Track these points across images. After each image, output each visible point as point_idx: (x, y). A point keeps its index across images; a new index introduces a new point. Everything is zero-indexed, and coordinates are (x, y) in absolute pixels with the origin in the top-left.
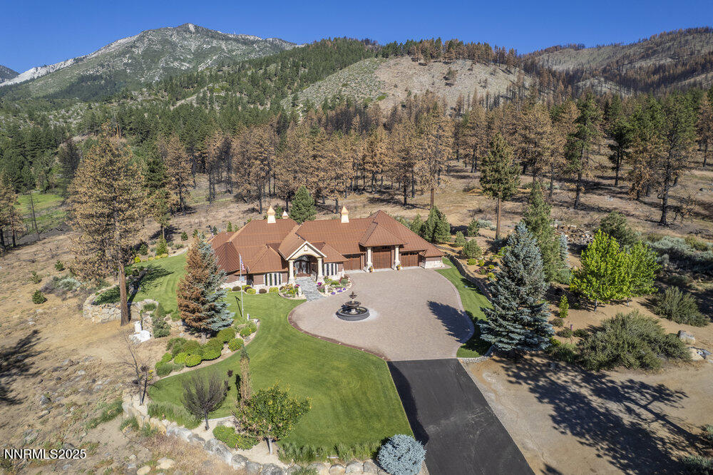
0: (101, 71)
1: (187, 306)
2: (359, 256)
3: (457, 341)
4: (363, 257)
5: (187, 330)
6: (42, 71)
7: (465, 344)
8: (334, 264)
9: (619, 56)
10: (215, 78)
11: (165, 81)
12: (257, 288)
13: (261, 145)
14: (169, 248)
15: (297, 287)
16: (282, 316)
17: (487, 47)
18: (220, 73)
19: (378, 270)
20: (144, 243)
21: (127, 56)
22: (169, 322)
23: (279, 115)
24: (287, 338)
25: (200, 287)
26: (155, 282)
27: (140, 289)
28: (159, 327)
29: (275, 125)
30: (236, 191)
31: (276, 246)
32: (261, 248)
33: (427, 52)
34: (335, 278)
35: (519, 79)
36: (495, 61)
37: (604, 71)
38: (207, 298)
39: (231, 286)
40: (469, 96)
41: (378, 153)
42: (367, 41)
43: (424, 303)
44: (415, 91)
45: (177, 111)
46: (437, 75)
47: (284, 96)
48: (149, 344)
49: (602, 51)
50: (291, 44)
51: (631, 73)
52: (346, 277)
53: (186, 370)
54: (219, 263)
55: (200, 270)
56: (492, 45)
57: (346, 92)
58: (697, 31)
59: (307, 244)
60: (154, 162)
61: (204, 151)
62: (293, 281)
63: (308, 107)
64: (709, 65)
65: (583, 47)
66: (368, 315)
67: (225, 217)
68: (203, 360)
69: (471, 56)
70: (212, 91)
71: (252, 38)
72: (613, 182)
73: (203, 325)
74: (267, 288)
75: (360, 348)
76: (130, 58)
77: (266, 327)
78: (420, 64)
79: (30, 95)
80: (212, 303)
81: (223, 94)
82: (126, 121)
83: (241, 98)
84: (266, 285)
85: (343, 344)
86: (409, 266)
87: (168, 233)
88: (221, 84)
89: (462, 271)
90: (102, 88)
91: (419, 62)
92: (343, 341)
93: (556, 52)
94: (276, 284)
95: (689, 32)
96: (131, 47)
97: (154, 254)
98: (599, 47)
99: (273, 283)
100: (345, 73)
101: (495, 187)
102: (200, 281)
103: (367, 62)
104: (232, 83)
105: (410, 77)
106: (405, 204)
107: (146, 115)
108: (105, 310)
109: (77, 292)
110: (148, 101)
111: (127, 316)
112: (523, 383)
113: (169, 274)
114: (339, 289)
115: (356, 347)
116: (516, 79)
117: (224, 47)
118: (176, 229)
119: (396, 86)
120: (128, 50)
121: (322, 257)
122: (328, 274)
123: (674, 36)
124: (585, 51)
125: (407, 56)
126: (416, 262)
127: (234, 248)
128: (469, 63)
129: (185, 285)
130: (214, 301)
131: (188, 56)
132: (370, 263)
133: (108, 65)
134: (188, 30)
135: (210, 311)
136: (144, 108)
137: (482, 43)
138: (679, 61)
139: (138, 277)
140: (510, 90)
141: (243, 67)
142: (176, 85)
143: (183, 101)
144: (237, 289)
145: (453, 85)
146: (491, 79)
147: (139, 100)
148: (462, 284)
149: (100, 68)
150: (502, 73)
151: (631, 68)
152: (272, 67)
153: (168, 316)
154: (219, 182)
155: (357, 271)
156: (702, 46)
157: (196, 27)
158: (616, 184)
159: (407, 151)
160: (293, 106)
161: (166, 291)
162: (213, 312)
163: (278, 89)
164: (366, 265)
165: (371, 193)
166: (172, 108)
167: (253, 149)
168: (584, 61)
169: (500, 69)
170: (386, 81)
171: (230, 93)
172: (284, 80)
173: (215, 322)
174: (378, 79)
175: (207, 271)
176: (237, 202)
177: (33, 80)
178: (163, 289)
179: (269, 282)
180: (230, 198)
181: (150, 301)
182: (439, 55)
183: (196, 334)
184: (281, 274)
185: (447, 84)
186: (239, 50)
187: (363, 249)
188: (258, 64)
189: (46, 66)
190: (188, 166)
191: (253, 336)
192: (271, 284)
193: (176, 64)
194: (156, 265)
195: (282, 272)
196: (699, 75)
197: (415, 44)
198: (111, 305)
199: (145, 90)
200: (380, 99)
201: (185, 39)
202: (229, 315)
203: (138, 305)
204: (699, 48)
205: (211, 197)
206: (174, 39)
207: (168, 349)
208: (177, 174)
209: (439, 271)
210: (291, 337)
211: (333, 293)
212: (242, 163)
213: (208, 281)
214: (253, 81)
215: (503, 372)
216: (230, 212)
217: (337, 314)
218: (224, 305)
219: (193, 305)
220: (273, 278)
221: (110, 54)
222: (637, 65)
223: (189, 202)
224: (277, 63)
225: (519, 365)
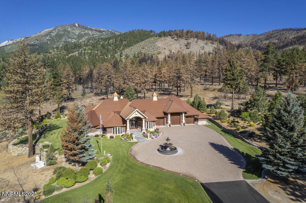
0: (37, 42)
1: (67, 146)
2: (163, 118)
3: (238, 167)
4: (165, 119)
5: (67, 161)
6: (11, 42)
7: (245, 170)
8: (151, 122)
9: (256, 39)
10: (86, 45)
11: (65, 46)
12: (108, 135)
13: (107, 70)
14: (62, 116)
15: (131, 134)
16: (125, 152)
17: (204, 33)
18: (89, 43)
19: (174, 126)
20: (50, 113)
21: (49, 36)
22: (57, 156)
23: (114, 59)
24: (131, 167)
25: (76, 134)
26: (52, 132)
27: (43, 136)
28: (50, 159)
29: (112, 64)
30: (95, 91)
31: (119, 113)
32: (110, 114)
33: (179, 35)
34: (152, 130)
35: (217, 46)
36: (207, 39)
37: (251, 44)
38: (80, 141)
39: (93, 134)
40: (197, 53)
41: (163, 72)
42: (152, 31)
43: (208, 144)
44: (173, 51)
45: (69, 58)
46: (182, 44)
47: (116, 52)
48: (43, 170)
49: (248, 37)
50: (119, 32)
51: (262, 45)
52: (158, 129)
53: (64, 190)
54: (88, 120)
55: (76, 124)
56: (206, 33)
57: (143, 51)
58: (287, 30)
59: (137, 111)
60: (55, 73)
61: (81, 75)
62: (129, 131)
63: (127, 57)
64: (293, 43)
65: (241, 35)
66: (177, 151)
67: (90, 102)
68: (76, 182)
69: (197, 37)
70: (85, 50)
71: (102, 30)
72: (274, 85)
73: (76, 158)
74: (114, 135)
75: (179, 174)
76: (49, 37)
77: (117, 159)
78: (175, 40)
79: (5, 52)
80: (83, 145)
81: (90, 51)
82: (46, 62)
83: (97, 53)
84: (114, 133)
85: (167, 170)
86: (189, 123)
87: (62, 109)
88: (89, 47)
89: (219, 126)
90: (37, 49)
91: (175, 39)
92: (167, 169)
93: (230, 37)
94: (119, 133)
95: (284, 30)
96: (50, 32)
97: (53, 118)
98: (248, 35)
99: (118, 133)
100: (143, 43)
101: (232, 82)
102: (75, 130)
103: (152, 39)
104: (94, 47)
105: (171, 45)
106: (177, 95)
107: (55, 60)
108: (20, 148)
109: (9, 138)
110: (57, 54)
111: (33, 152)
112: (302, 201)
113: (60, 128)
114: (155, 136)
115: (176, 173)
116: (216, 46)
117: (90, 33)
118: (66, 107)
119: (165, 49)
120: (49, 34)
121: (145, 118)
122: (147, 128)
123: (278, 31)
124: (242, 37)
125: (169, 36)
126: (193, 121)
127: (95, 113)
128: (196, 39)
129: (66, 133)
130: (84, 143)
131: (75, 37)
132: (169, 122)
133: (40, 40)
134: (75, 26)
135: (81, 149)
136: (55, 57)
137: (201, 31)
138: (281, 41)
139: (43, 130)
140: (214, 51)
141: (98, 41)
142: (69, 48)
143: (72, 54)
144: (97, 136)
145: (189, 48)
146: (205, 46)
147: (53, 54)
148: (223, 133)
149: (36, 41)
150: (210, 44)
151: (262, 44)
152: (111, 41)
153: (57, 152)
154: (87, 88)
155: (162, 126)
156: (290, 35)
157: (79, 25)
158: (276, 86)
159: (179, 70)
160: (120, 57)
161: (57, 137)
162: (83, 150)
163: (114, 50)
164: (167, 123)
165: (159, 91)
166: (67, 57)
167: (103, 72)
168: (242, 40)
169: (209, 42)
170: (161, 46)
171: (93, 51)
172: (116, 46)
173: (84, 156)
174: (157, 46)
175: (80, 124)
176: (96, 96)
177: (6, 46)
178: (56, 136)
179: (115, 132)
180: (92, 94)
181: (47, 143)
182: (183, 36)
183: (73, 164)
184: (122, 128)
185: (187, 48)
186: (97, 35)
187: (166, 114)
188: (105, 40)
189: (12, 40)
190: (73, 79)
191: (108, 165)
192: (116, 133)
193: (70, 40)
194: (54, 123)
195: (123, 127)
196: (289, 46)
197: (173, 31)
198: (24, 145)
199: (56, 49)
200: (158, 54)
201: (74, 29)
202: (93, 151)
203: (40, 145)
204: (288, 36)
205: (84, 94)
206: (69, 29)
207: (54, 173)
208: (68, 82)
209: (206, 126)
210: (133, 165)
211: (153, 138)
212: (98, 78)
213: (81, 130)
214: (103, 46)
215: (282, 191)
216: (93, 100)
217: (158, 150)
218: (91, 145)
219: (71, 146)
220: (118, 130)
221: (41, 35)
222: (264, 42)
223: (73, 95)
224: (113, 39)
225: (291, 186)
